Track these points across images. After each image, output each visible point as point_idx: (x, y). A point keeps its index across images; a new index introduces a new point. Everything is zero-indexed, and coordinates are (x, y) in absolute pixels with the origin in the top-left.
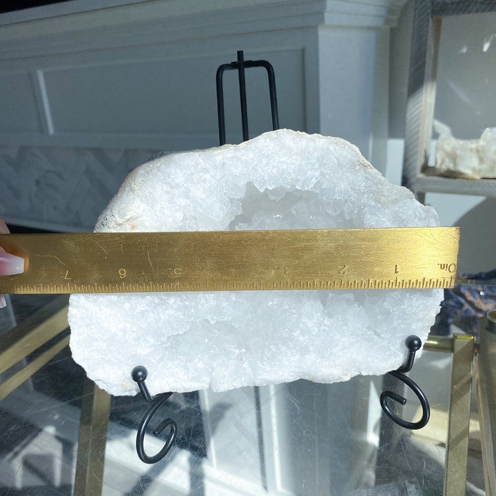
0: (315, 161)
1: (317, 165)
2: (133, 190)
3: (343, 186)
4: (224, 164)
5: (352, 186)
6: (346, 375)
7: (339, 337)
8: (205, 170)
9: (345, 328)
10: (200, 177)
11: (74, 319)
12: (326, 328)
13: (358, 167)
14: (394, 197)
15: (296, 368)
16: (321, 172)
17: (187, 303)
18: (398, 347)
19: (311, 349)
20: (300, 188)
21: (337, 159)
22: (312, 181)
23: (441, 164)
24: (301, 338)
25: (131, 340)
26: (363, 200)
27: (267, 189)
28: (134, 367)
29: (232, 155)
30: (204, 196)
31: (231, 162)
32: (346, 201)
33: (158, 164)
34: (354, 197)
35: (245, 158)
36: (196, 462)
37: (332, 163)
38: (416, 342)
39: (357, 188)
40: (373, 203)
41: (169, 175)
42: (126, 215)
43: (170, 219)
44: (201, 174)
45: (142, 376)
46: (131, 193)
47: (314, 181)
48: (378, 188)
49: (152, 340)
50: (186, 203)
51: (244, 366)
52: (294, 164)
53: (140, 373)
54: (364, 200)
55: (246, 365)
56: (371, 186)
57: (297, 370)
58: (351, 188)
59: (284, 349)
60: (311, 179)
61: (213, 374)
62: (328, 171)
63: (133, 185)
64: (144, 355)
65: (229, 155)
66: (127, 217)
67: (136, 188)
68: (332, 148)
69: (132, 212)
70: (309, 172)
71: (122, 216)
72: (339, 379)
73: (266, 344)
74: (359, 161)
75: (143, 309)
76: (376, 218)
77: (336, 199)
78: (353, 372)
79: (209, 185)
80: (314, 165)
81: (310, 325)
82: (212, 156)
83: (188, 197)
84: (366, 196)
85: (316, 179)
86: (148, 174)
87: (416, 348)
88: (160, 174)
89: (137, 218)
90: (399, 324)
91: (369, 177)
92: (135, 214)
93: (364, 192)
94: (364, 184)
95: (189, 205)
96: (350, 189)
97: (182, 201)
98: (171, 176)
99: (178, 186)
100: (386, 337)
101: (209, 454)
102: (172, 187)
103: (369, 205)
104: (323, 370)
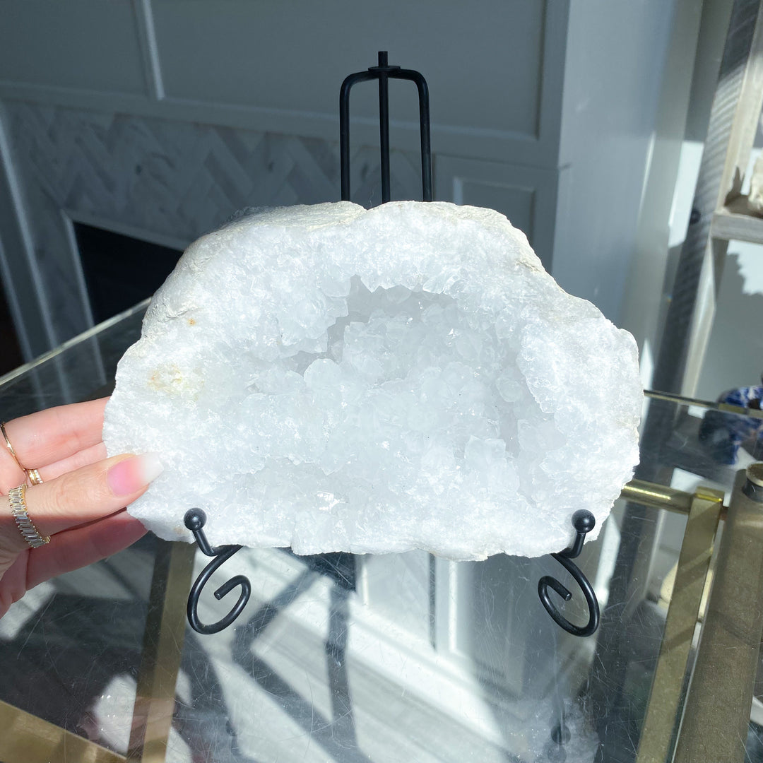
0: (453, 253)
1: (457, 258)
2: (191, 272)
3: (493, 292)
4: (320, 246)
5: (508, 293)
6: (482, 552)
7: (474, 501)
8: (294, 252)
9: (483, 490)
10: (288, 261)
11: (110, 438)
12: (457, 487)
13: (517, 267)
14: (569, 314)
15: (410, 535)
16: (462, 270)
17: (261, 434)
18: (562, 522)
19: (432, 514)
20: (429, 291)
21: (486, 253)
22: (448, 281)
23: (758, 196)
24: (418, 498)
25: (186, 474)
26: (523, 314)
27: (380, 287)
28: (190, 508)
29: (334, 233)
30: (289, 290)
31: (331, 244)
32: (498, 313)
33: (229, 238)
34: (509, 308)
35: (350, 240)
36: (340, 596)
37: (478, 258)
38: (587, 521)
39: (513, 296)
40: (538, 320)
41: (244, 255)
42: (182, 307)
43: (243, 317)
44: (288, 257)
45: (197, 523)
46: (189, 276)
47: (451, 281)
48: (545, 299)
49: (214, 477)
50: (266, 296)
51: (338, 525)
52: (423, 255)
53: (195, 519)
54: (525, 314)
55: (339, 525)
56: (535, 296)
57: (411, 539)
58: (506, 295)
59: (392, 510)
60: (448, 278)
61: (296, 530)
62: (472, 269)
63: (192, 265)
64: (201, 494)
65: (328, 234)
66: (182, 309)
67: (197, 269)
68: (481, 235)
69: (190, 302)
70: (445, 268)
71: (175, 307)
72: (470, 557)
73: (370, 499)
74: (517, 260)
75: (202, 435)
76: (541, 341)
77: (482, 309)
78: (492, 549)
79: (298, 274)
80: (452, 257)
81: (432, 481)
82: (305, 233)
83: (269, 289)
84: (527, 309)
85: (454, 278)
86: (214, 251)
87: (587, 529)
88: (231, 252)
89: (196, 310)
90: (564, 492)
91: (532, 283)
92: (194, 306)
93: (525, 304)
94: (524, 292)
95: (269, 300)
96: (504, 297)
97: (261, 293)
98: (247, 257)
99: (255, 270)
100: (543, 508)
101: (358, 588)
102: (248, 272)
103: (530, 322)
104: (448, 543)
